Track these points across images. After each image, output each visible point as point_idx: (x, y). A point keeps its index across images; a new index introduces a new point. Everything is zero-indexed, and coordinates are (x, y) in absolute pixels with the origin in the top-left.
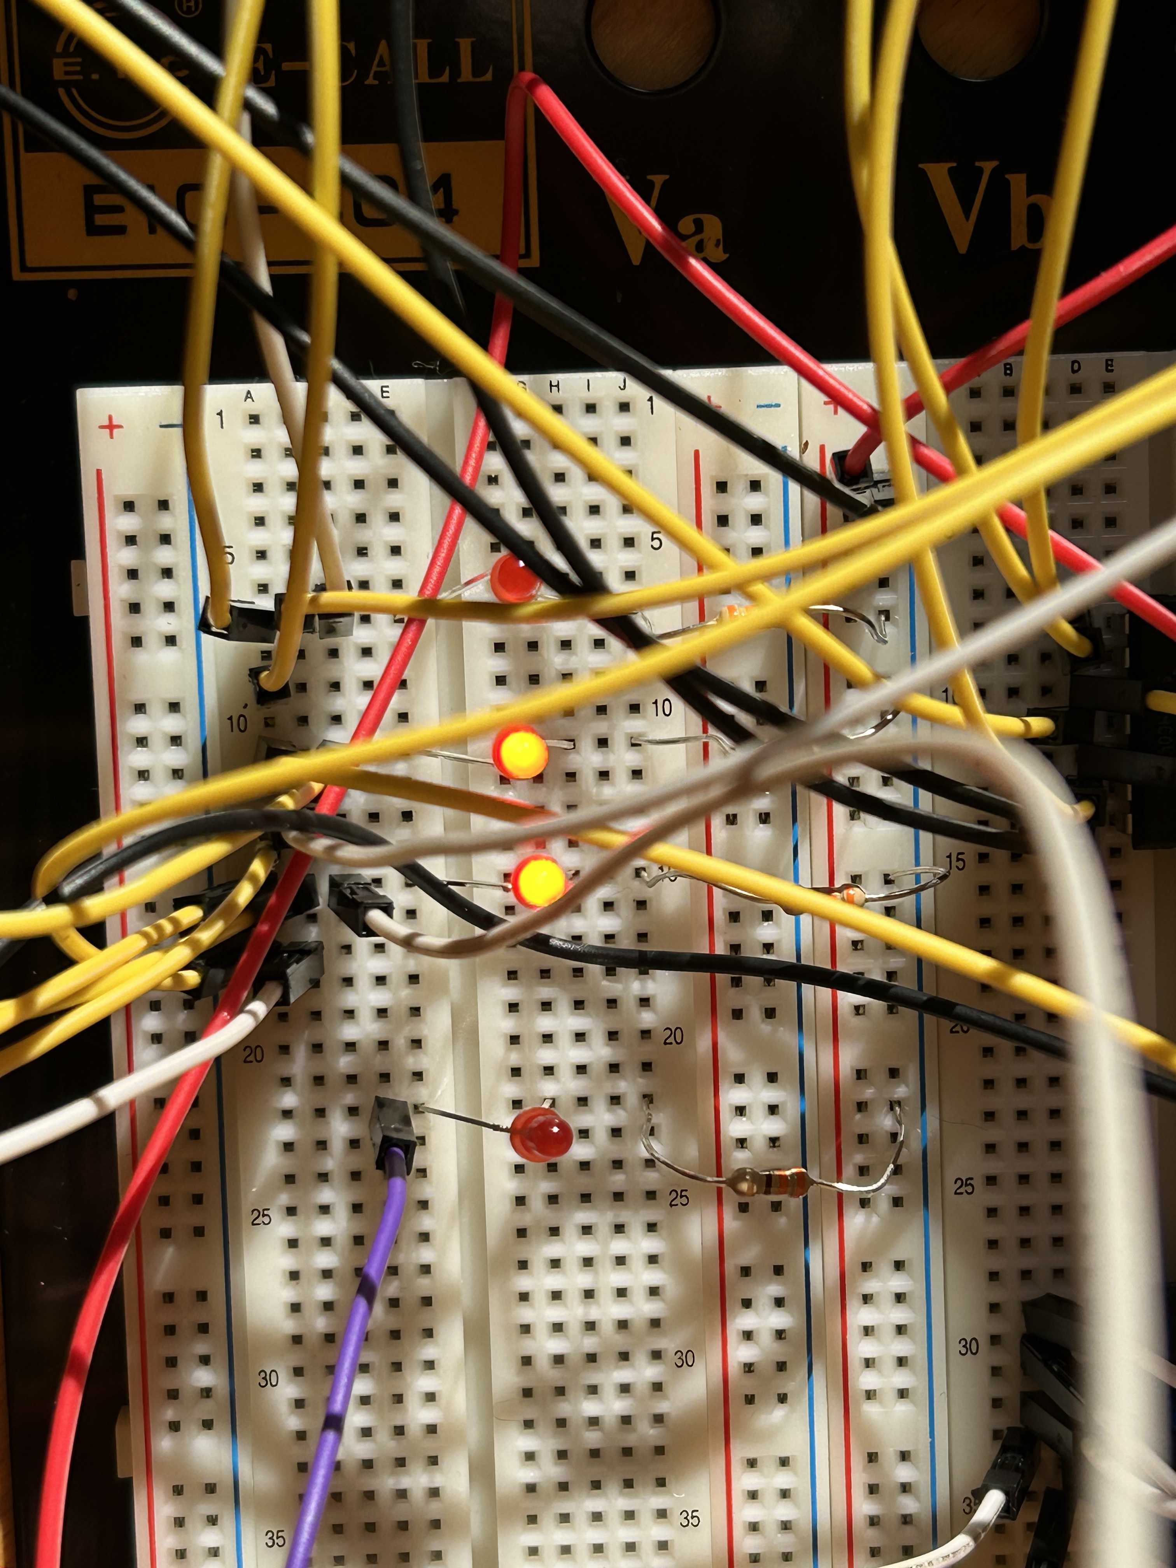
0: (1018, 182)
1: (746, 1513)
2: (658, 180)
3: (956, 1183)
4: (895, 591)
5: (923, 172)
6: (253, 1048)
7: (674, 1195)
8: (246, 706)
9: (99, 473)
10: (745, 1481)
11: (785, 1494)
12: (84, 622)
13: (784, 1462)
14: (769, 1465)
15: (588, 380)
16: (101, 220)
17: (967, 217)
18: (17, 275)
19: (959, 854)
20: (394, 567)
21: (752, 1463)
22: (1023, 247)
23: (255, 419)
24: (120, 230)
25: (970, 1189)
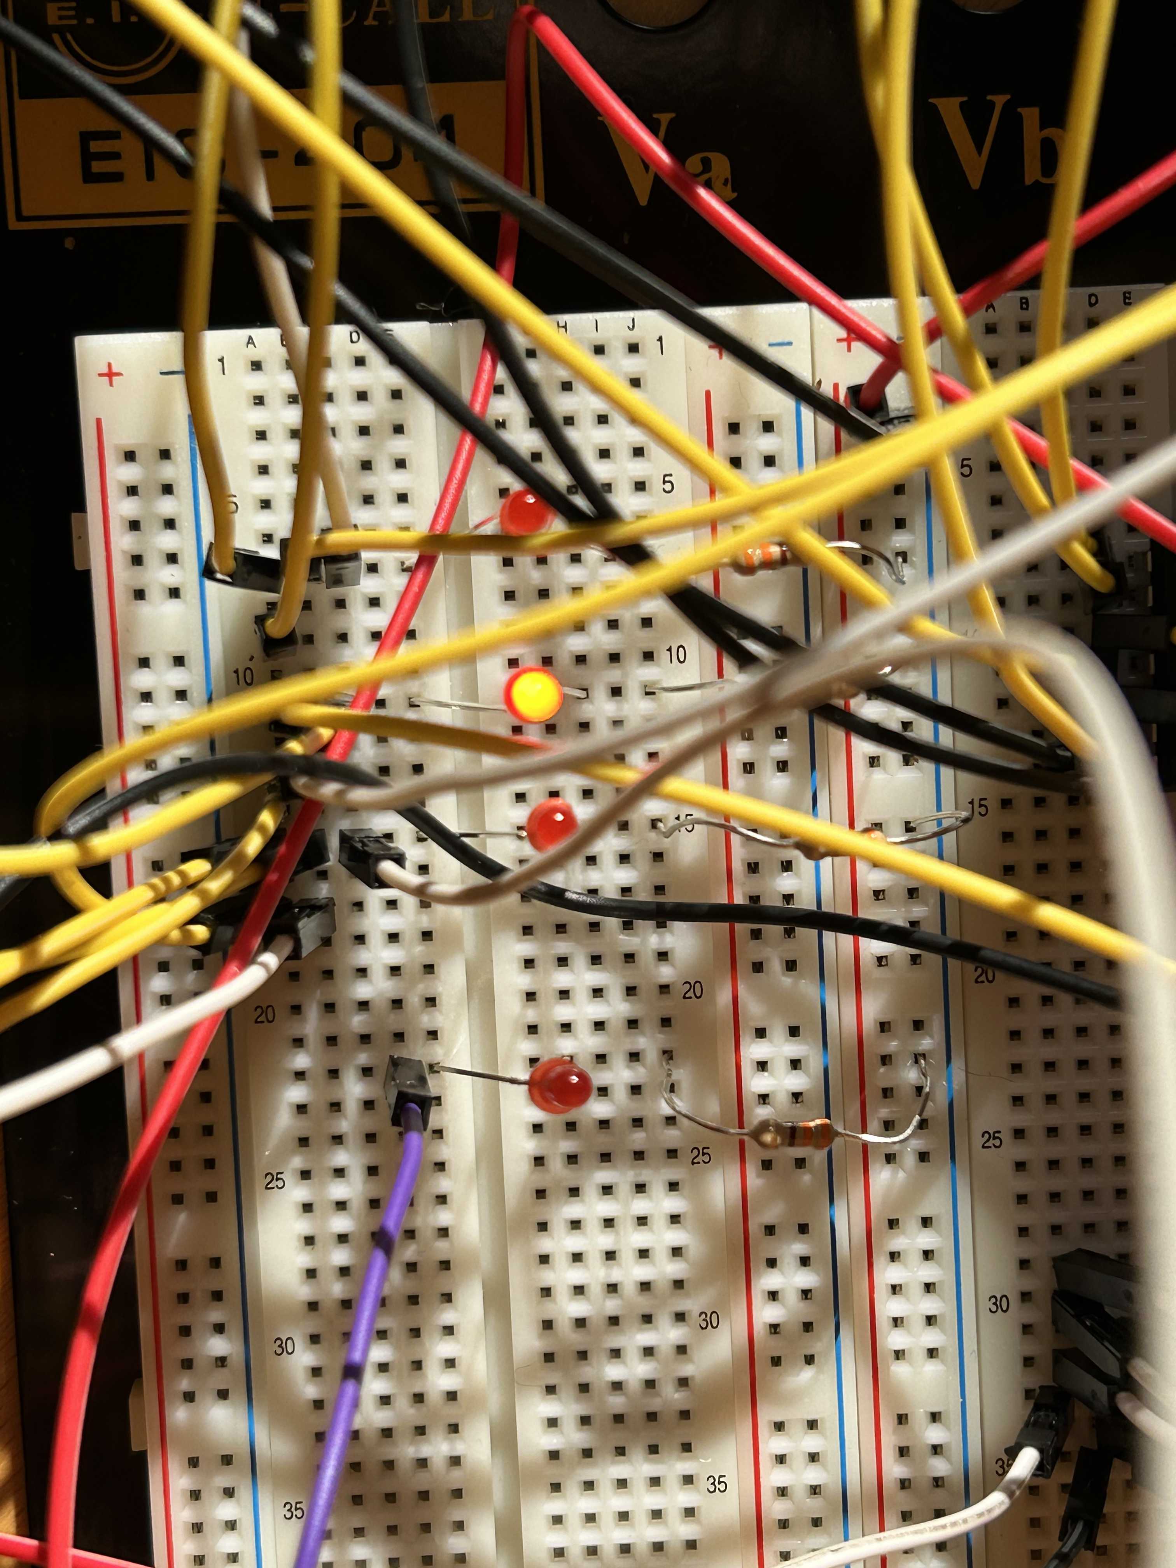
0: (1030, 116)
1: (773, 1477)
2: (665, 118)
3: (983, 1136)
4: (912, 531)
5: (934, 106)
6: (264, 1007)
7: (696, 1152)
8: (252, 659)
9: (99, 422)
10: (772, 1444)
11: (813, 1457)
12: (86, 575)
13: (812, 1425)
14: (797, 1429)
15: (596, 321)
16: (97, 167)
17: (980, 152)
18: (13, 225)
19: (981, 800)
20: (401, 513)
21: (779, 1426)
22: (1037, 182)
23: (257, 366)
24: (117, 177)
25: (997, 1142)
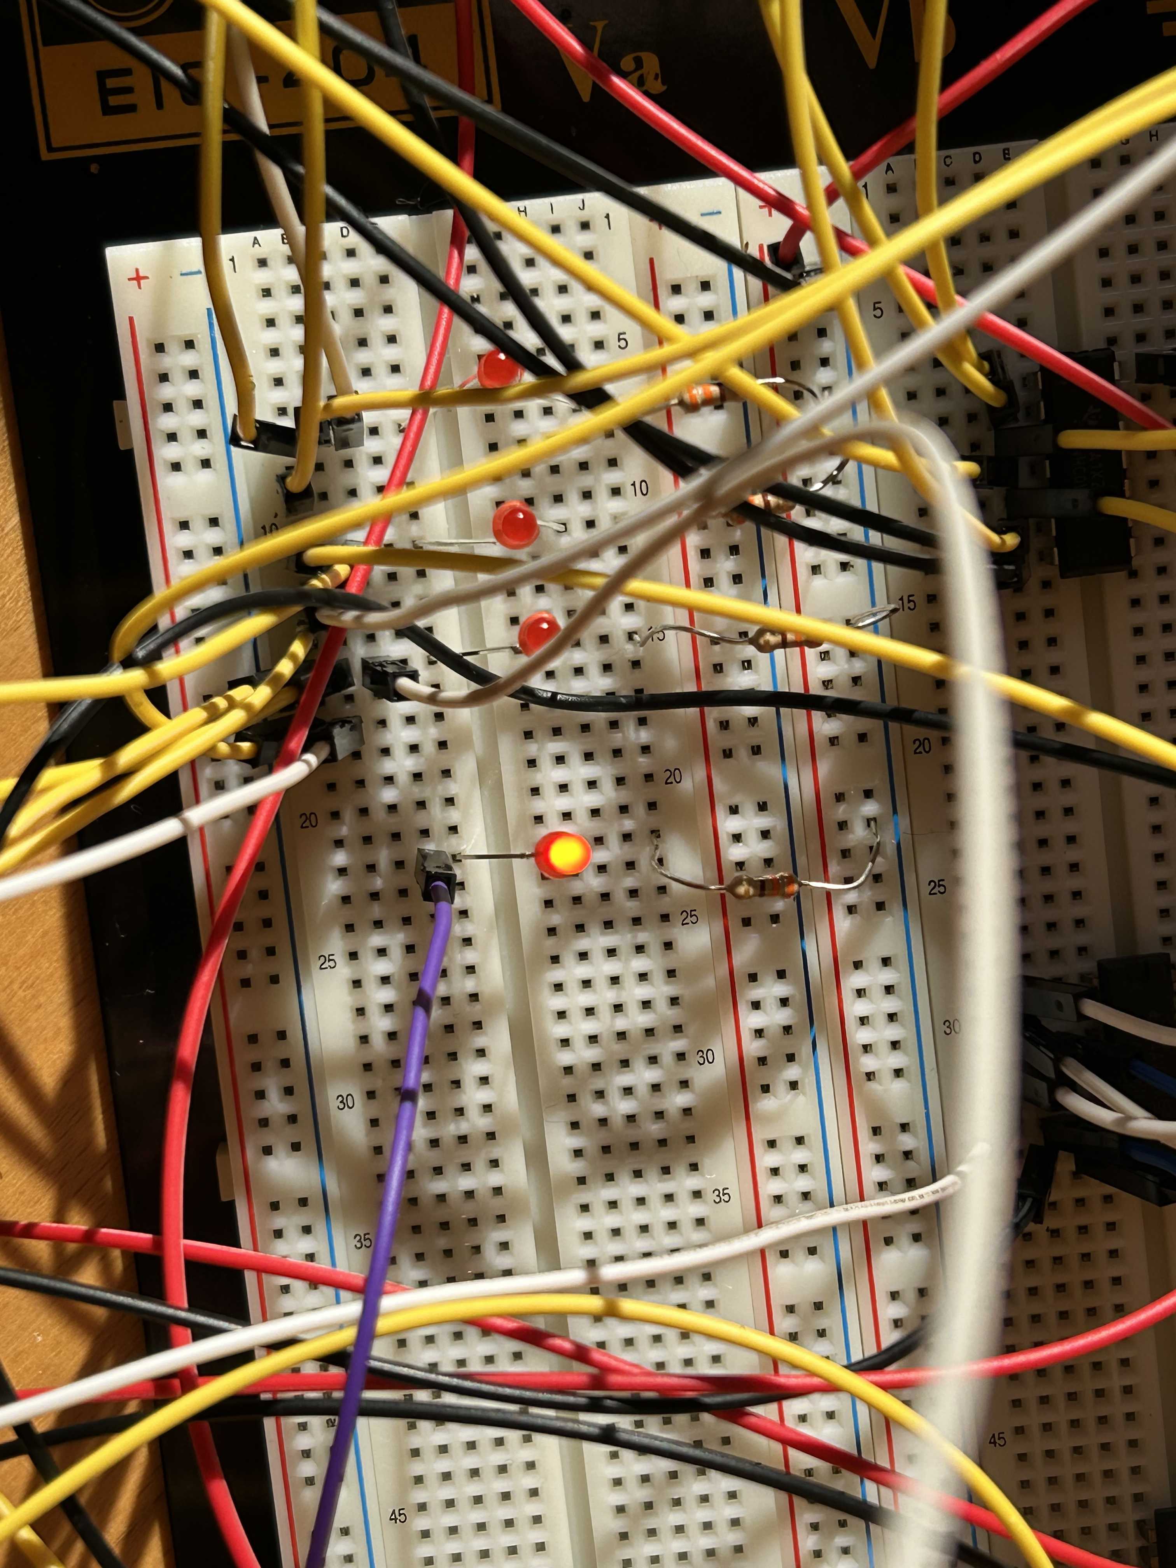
1: (770, 1187)
3: (929, 884)
4: (835, 368)
6: (308, 814)
7: (685, 914)
8: (276, 516)
9: (131, 319)
10: (767, 1159)
11: (803, 1168)
12: (130, 453)
13: (800, 1140)
14: (787, 1145)
15: (551, 204)
16: (113, 101)
18: (45, 155)
19: (909, 596)
20: (395, 382)
21: (772, 1144)
23: (263, 263)
24: (131, 108)
25: (942, 889)
